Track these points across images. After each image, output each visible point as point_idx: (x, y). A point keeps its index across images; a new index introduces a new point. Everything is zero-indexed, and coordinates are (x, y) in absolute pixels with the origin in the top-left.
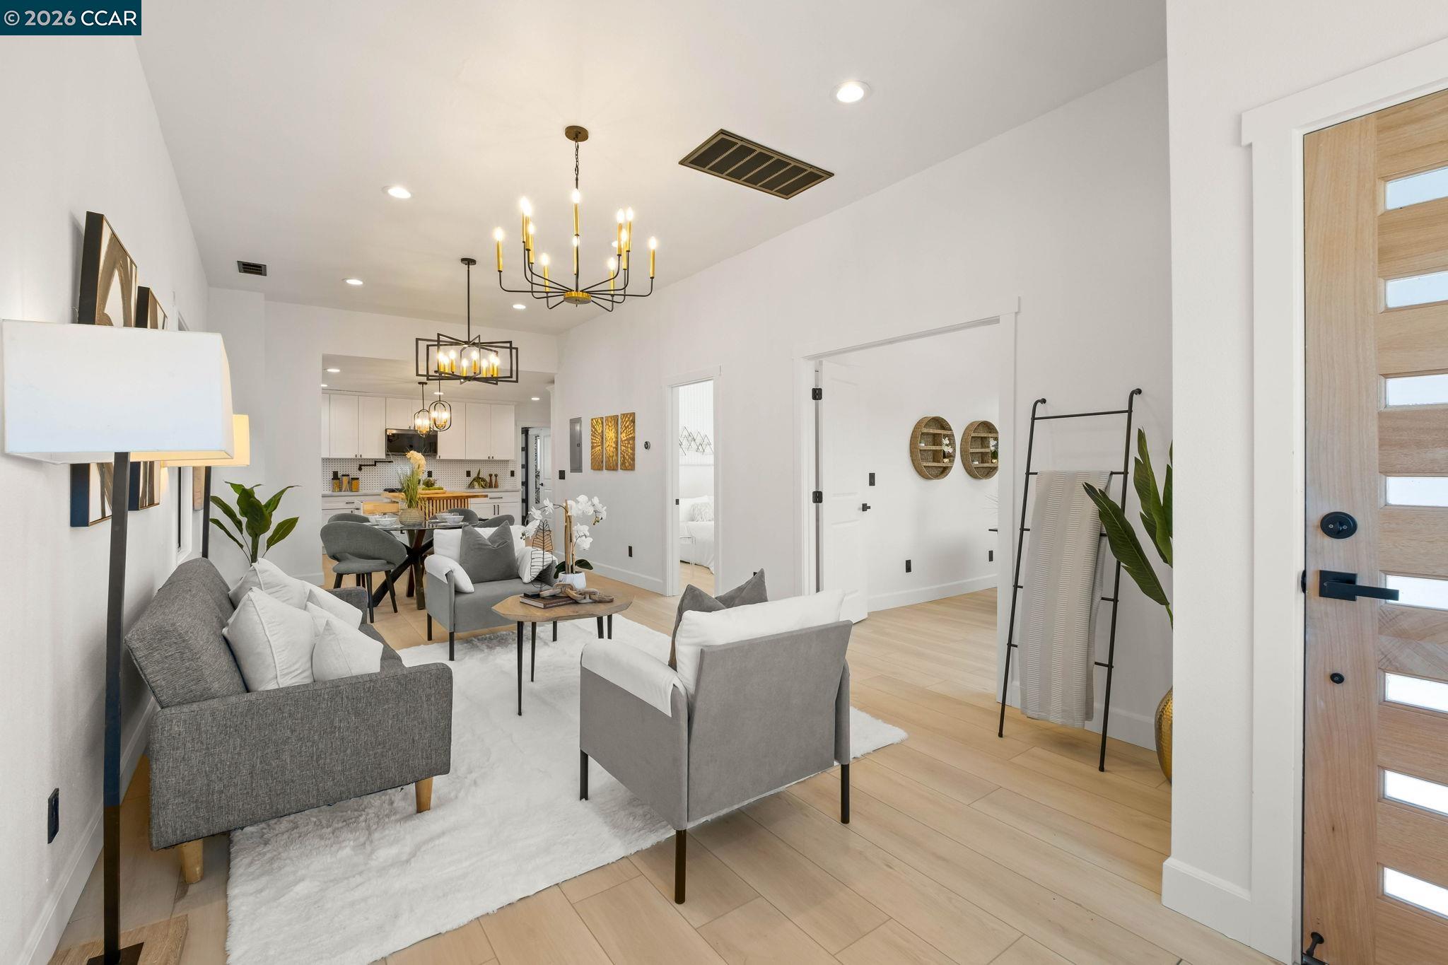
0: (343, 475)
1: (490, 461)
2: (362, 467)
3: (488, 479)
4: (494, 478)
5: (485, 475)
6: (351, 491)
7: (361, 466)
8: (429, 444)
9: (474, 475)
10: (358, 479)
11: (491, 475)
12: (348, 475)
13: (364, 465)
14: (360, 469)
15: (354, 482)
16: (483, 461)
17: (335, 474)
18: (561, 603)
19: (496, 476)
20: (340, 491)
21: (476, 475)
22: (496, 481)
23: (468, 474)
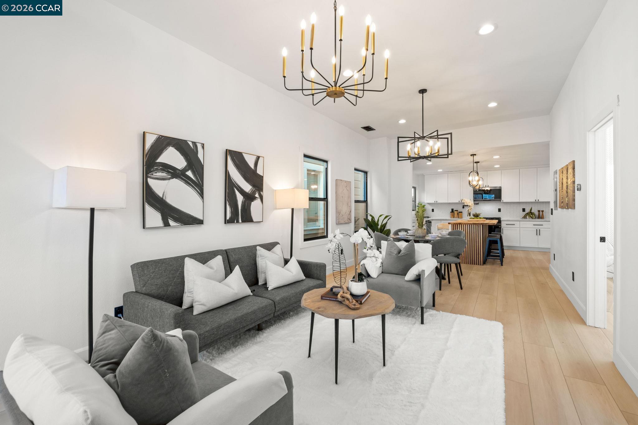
0: (455, 211)
1: (537, 202)
2: (465, 207)
3: (537, 213)
4: (541, 213)
5: (535, 211)
6: (458, 218)
7: (463, 206)
8: (496, 194)
9: (527, 210)
10: (462, 212)
11: (539, 211)
12: (458, 211)
13: (465, 206)
14: (463, 208)
15: (460, 213)
16: (531, 202)
17: (452, 210)
18: (332, 299)
19: (543, 211)
20: (454, 218)
21: (529, 211)
22: (543, 214)
23: (524, 210)
